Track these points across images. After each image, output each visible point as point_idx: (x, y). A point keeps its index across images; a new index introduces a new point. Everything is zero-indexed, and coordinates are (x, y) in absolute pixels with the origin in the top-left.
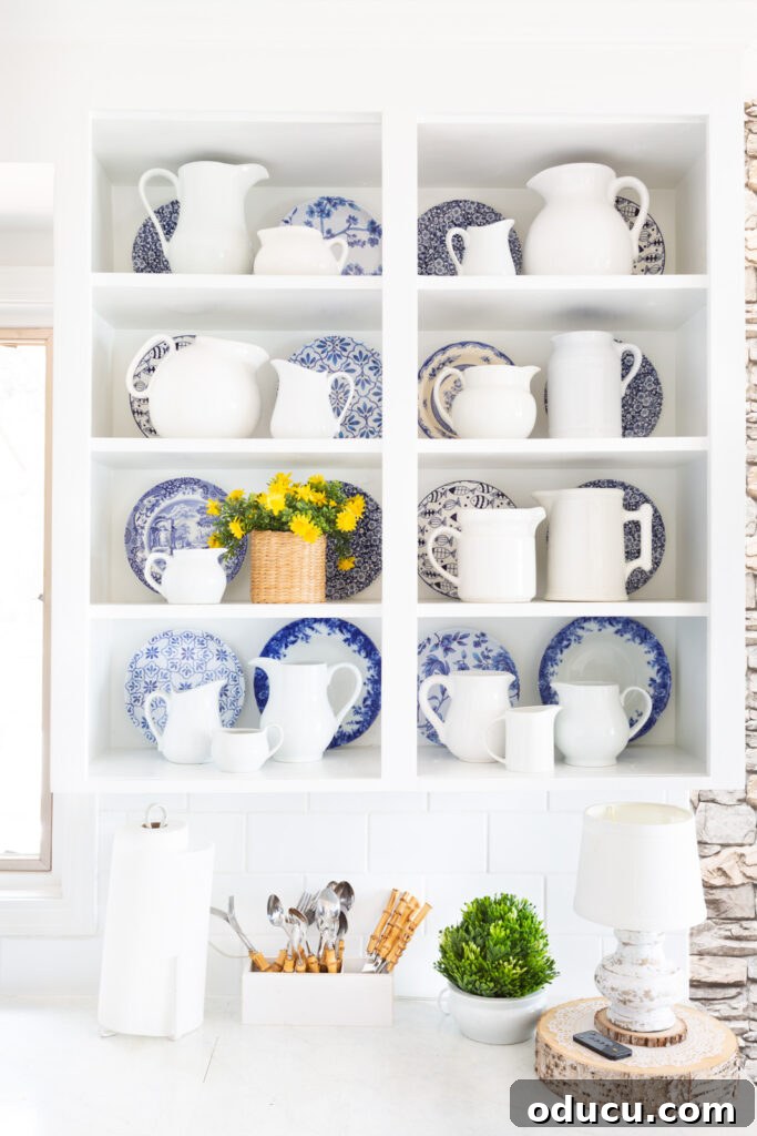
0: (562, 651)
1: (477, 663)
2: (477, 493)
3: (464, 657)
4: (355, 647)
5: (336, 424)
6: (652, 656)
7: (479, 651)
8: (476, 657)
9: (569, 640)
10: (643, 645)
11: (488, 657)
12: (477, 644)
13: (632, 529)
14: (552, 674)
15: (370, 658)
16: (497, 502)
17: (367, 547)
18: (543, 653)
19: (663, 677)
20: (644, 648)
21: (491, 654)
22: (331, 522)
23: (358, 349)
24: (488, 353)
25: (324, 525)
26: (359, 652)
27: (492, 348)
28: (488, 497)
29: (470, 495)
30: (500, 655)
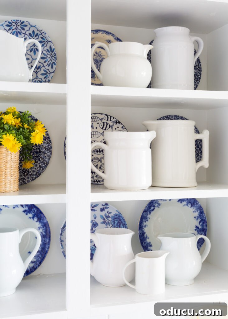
0: (150, 213)
1: (102, 221)
2: (104, 121)
3: (95, 218)
4: (30, 215)
5: (30, 74)
6: (197, 214)
7: (103, 213)
8: (102, 217)
9: (154, 206)
10: (192, 208)
11: (109, 217)
12: (102, 210)
13: (199, 144)
14: (145, 226)
15: (40, 222)
16: (115, 126)
17: (37, 153)
18: (141, 215)
19: (202, 225)
20: (193, 209)
21: (110, 215)
22: (27, 138)
23: (32, 29)
24: (110, 37)
25: (24, 141)
26: (33, 218)
27: (113, 35)
28: (110, 123)
29: (100, 122)
30: (116, 215)
